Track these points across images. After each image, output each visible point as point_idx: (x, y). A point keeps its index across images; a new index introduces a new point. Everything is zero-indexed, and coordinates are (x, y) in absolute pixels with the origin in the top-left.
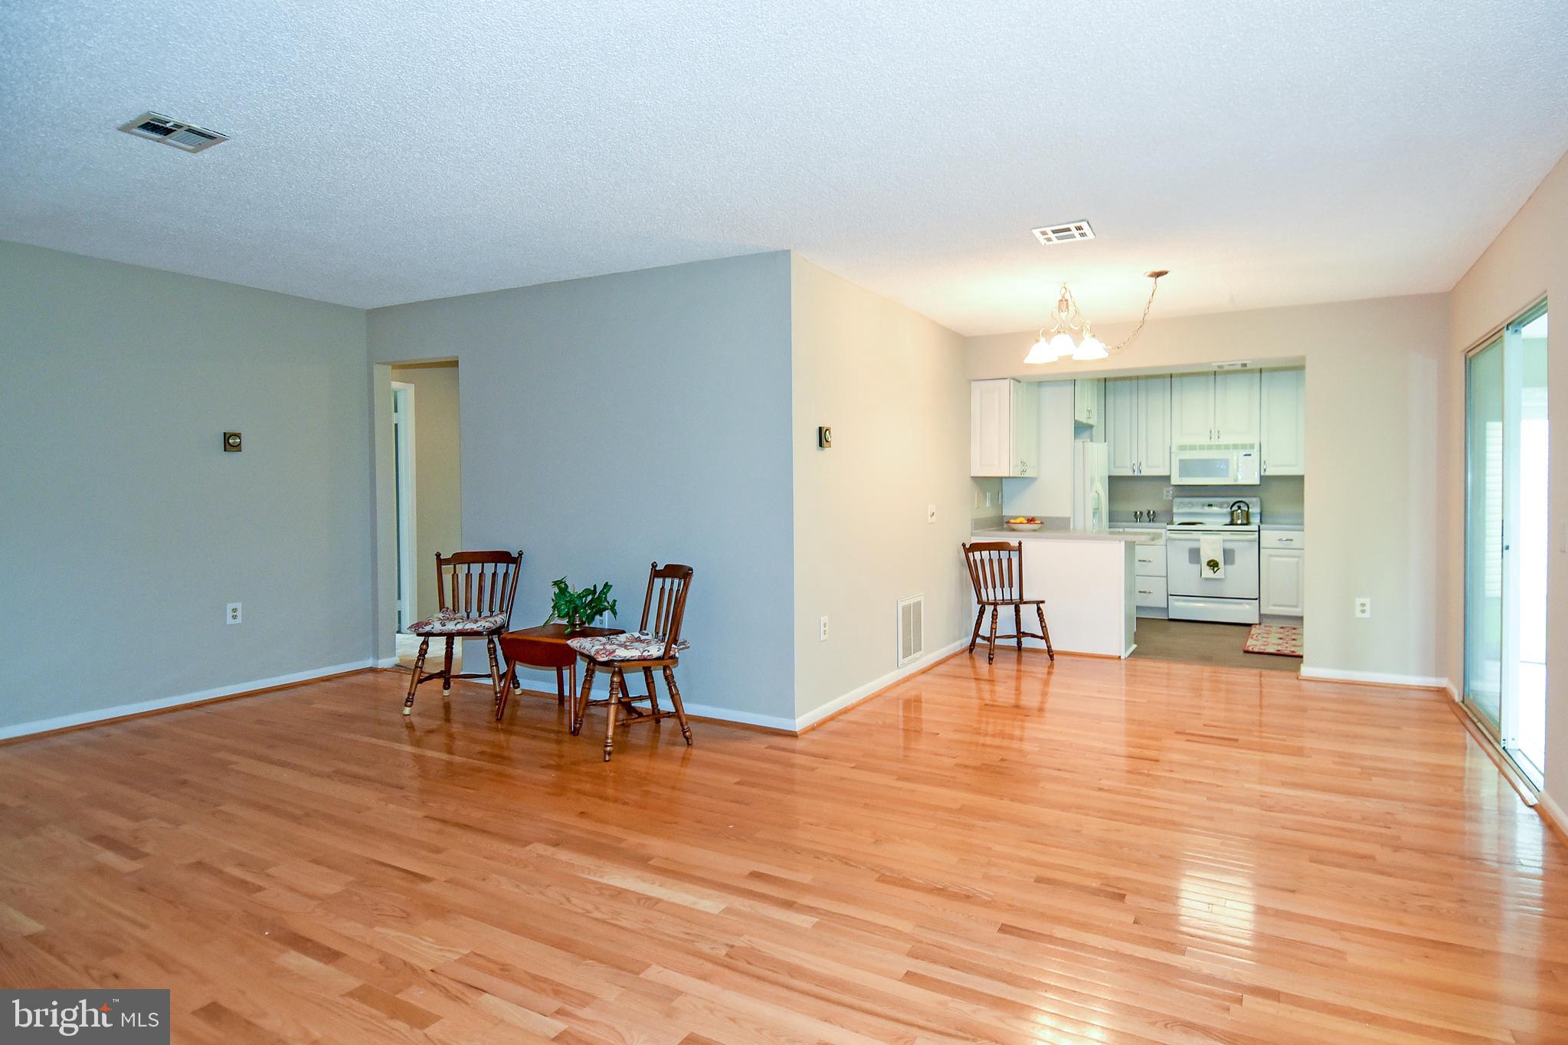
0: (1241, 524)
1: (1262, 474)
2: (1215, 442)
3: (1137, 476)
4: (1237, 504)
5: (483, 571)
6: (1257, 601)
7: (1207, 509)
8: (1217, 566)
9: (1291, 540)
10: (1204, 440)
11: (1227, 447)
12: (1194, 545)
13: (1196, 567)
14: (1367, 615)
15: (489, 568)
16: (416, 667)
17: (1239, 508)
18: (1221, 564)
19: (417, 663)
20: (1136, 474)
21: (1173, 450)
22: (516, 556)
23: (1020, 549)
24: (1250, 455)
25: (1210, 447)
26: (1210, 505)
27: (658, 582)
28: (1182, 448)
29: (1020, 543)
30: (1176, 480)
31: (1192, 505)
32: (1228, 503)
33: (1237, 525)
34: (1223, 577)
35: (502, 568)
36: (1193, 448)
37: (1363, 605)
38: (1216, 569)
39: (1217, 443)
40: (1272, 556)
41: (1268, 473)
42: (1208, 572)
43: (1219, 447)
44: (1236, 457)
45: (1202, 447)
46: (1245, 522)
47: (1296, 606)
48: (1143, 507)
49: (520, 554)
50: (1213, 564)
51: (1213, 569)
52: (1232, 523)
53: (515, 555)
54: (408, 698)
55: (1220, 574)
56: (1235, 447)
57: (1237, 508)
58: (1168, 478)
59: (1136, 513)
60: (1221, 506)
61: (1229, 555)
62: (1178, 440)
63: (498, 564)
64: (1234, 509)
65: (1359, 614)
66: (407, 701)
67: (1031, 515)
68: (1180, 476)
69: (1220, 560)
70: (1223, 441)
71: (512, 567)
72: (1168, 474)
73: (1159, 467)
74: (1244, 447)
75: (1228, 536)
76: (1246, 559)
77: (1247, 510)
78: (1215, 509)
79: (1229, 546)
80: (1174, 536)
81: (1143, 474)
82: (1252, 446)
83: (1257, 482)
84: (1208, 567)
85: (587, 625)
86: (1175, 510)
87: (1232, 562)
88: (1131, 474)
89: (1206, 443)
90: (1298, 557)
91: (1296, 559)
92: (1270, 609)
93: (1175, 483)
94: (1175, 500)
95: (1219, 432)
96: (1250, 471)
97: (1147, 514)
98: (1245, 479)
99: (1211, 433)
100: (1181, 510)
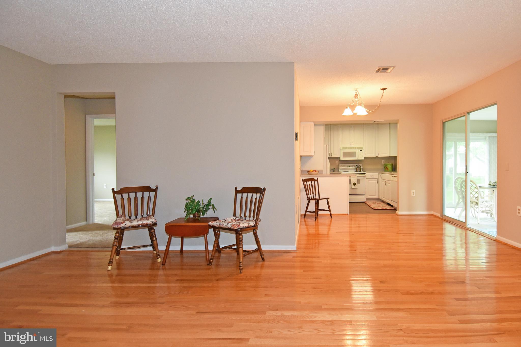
0: (359, 172)
2: (352, 147)
3: (331, 157)
4: (358, 166)
5: (143, 196)
6: (366, 195)
7: (348, 167)
8: (356, 185)
9: (374, 176)
10: (349, 146)
11: (355, 148)
12: (350, 178)
13: (350, 185)
14: (414, 195)
15: (139, 195)
16: (114, 245)
18: (357, 184)
19: (114, 243)
21: (341, 149)
22: (155, 188)
23: (317, 180)
24: (361, 151)
25: (351, 148)
26: (349, 166)
27: (239, 195)
28: (343, 148)
29: (317, 179)
30: (342, 159)
31: (345, 166)
32: (354, 166)
33: (358, 172)
34: (357, 188)
35: (146, 194)
36: (346, 148)
37: (413, 192)
38: (355, 185)
39: (353, 147)
40: (369, 181)
41: (366, 156)
42: (353, 187)
43: (353, 148)
44: (358, 151)
45: (349, 148)
46: (360, 171)
47: (375, 196)
49: (157, 187)
50: (355, 184)
52: (356, 171)
53: (153, 187)
54: (110, 261)
55: (356, 187)
56: (358, 148)
58: (339, 158)
60: (352, 166)
61: (358, 180)
62: (342, 146)
63: (144, 193)
64: (356, 167)
65: (412, 195)
66: (109, 263)
67: (315, 169)
68: (343, 157)
69: (356, 183)
70: (354, 146)
71: (153, 194)
72: (339, 156)
73: (337, 154)
74: (360, 148)
75: (358, 175)
76: (362, 182)
77: (360, 167)
78: (351, 168)
79: (359, 178)
81: (332, 156)
82: (362, 148)
83: (363, 159)
84: (353, 185)
85: (202, 217)
86: (340, 168)
87: (359, 183)
89: (350, 147)
90: (376, 181)
91: (375, 182)
92: (369, 197)
93: (341, 159)
94: (340, 165)
95: (353, 144)
96: (362, 155)
97: (333, 169)
98: (360, 158)
99: (351, 144)
100: (342, 168)
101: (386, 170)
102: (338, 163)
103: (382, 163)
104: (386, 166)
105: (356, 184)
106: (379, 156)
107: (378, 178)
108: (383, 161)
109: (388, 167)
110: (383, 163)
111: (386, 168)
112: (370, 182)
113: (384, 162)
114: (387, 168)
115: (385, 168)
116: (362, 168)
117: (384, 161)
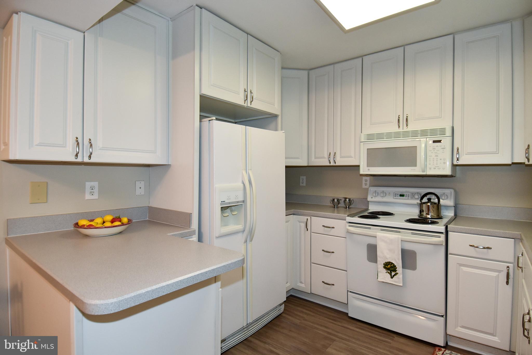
1: (455, 163)
2: (403, 129)
4: (428, 196)
6: (443, 319)
7: (397, 200)
8: (395, 270)
9: (489, 248)
11: (415, 134)
12: (372, 241)
13: (372, 267)
17: (429, 200)
18: (399, 269)
20: (332, 164)
21: (363, 140)
24: (439, 141)
25: (397, 135)
26: (402, 195)
28: (370, 137)
30: (365, 170)
31: (384, 194)
32: (418, 195)
34: (401, 284)
36: (380, 136)
38: (393, 273)
39: (405, 129)
41: (460, 163)
42: (384, 276)
43: (406, 134)
44: (424, 145)
45: (389, 136)
48: (340, 194)
51: (391, 275)
55: (398, 280)
56: (424, 133)
57: (427, 201)
58: (358, 168)
59: (334, 200)
60: (413, 196)
64: (425, 200)
68: (368, 166)
69: (398, 263)
70: (411, 128)
72: (357, 164)
73: (350, 157)
74: (433, 132)
75: (409, 236)
76: (430, 265)
77: (437, 202)
78: (405, 200)
80: (352, 229)
81: (337, 164)
82: (443, 131)
83: (448, 171)
84: (385, 271)
86: (369, 199)
87: (414, 267)
88: (328, 164)
89: (394, 129)
90: (499, 271)
91: (495, 274)
92: (459, 331)
93: (362, 172)
95: (407, 120)
96: (441, 159)
97: (344, 201)
98: (435, 168)
99: (399, 120)
100: (374, 199)
102: (368, 182)
105: (395, 266)
106: (527, 163)
107: (510, 260)
112: (465, 269)
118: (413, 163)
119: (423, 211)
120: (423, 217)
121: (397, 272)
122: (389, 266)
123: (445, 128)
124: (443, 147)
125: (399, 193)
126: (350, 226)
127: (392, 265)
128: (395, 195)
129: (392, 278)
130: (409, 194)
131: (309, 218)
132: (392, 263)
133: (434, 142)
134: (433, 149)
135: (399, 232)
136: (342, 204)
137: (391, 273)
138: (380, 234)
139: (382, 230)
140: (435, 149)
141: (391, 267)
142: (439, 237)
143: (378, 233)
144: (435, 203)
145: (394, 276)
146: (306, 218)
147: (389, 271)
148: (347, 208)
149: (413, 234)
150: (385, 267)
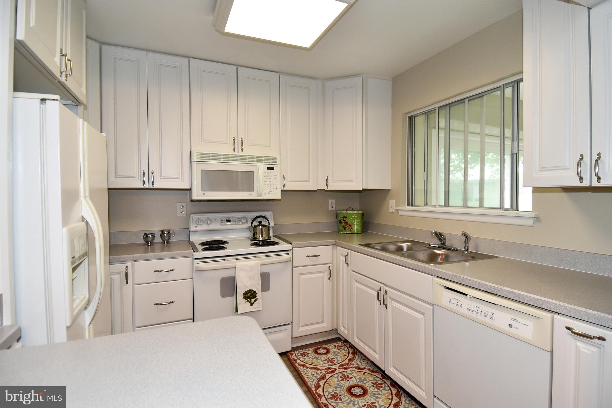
1: (282, 189)
2: (238, 152)
4: (259, 220)
6: (290, 326)
7: (228, 225)
8: (255, 297)
9: (319, 255)
10: (227, 150)
11: (251, 159)
12: (229, 274)
13: (232, 299)
17: (260, 222)
18: (259, 295)
20: (148, 186)
21: (194, 158)
24: (273, 169)
25: (235, 158)
26: (229, 221)
28: (205, 156)
30: (197, 195)
31: (212, 221)
33: (263, 245)
34: (261, 309)
36: (216, 157)
38: (253, 300)
39: (240, 153)
41: (285, 189)
42: (244, 306)
43: (243, 158)
44: (259, 170)
45: (226, 158)
47: (322, 322)
48: (156, 226)
50: (250, 296)
51: (251, 302)
55: (257, 305)
56: (260, 159)
57: (258, 224)
60: (240, 222)
61: (265, 278)
62: (198, 149)
64: (256, 223)
68: (203, 190)
69: (257, 287)
70: (246, 152)
72: (188, 187)
73: (177, 178)
74: (267, 159)
75: (264, 259)
76: (279, 284)
77: (267, 224)
78: (234, 226)
79: (266, 269)
80: (202, 266)
81: (155, 186)
82: (274, 160)
83: (278, 196)
84: (244, 300)
86: (193, 228)
87: (268, 288)
88: (141, 187)
89: (231, 152)
90: (324, 272)
91: (322, 275)
92: (301, 330)
93: (195, 197)
94: (196, 217)
95: (242, 143)
96: (274, 185)
97: (161, 235)
98: (269, 193)
99: (234, 142)
100: (199, 228)
101: (345, 229)
102: (184, 209)
103: (330, 209)
104: (346, 217)
105: (255, 292)
106: (326, 189)
107: (330, 261)
108: (332, 203)
109: (349, 221)
110: (332, 207)
111: (344, 223)
112: (304, 277)
113: (334, 205)
114: (347, 223)
115: (341, 223)
116: (272, 224)
117: (334, 201)
118: (250, 188)
119: (257, 234)
120: (257, 239)
121: (257, 297)
122: (249, 295)
123: (276, 157)
124: (275, 174)
125: (226, 219)
126: (198, 263)
127: (252, 293)
128: (222, 221)
129: (251, 305)
130: (236, 219)
131: (129, 265)
132: (252, 290)
133: (269, 168)
134: (268, 175)
135: (254, 257)
136: (158, 239)
137: (251, 300)
138: (240, 264)
139: (237, 259)
140: (269, 175)
141: (251, 295)
142: (288, 254)
143: (237, 263)
144: (266, 226)
145: (253, 303)
146: (124, 265)
147: (249, 300)
148: (164, 243)
149: (267, 256)
150: (244, 297)
